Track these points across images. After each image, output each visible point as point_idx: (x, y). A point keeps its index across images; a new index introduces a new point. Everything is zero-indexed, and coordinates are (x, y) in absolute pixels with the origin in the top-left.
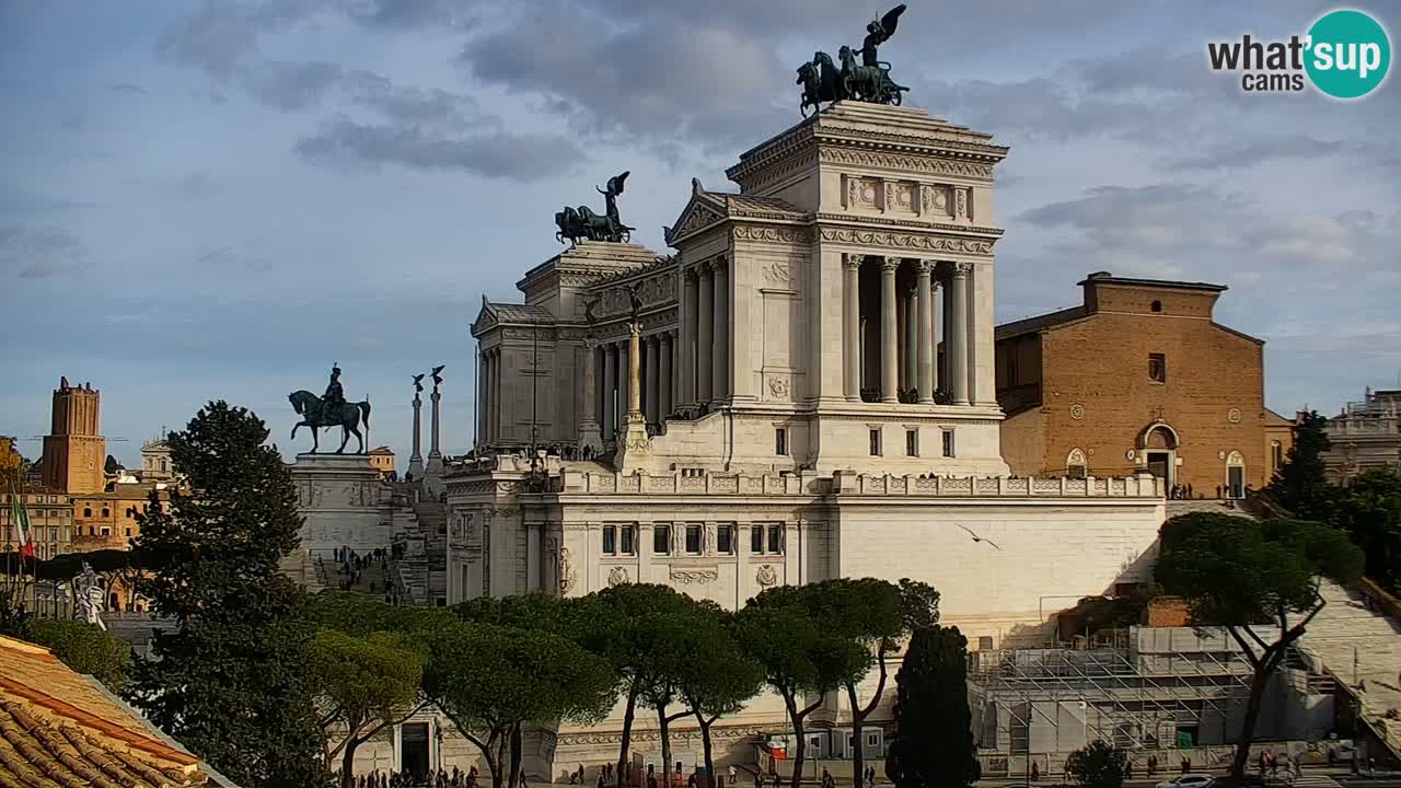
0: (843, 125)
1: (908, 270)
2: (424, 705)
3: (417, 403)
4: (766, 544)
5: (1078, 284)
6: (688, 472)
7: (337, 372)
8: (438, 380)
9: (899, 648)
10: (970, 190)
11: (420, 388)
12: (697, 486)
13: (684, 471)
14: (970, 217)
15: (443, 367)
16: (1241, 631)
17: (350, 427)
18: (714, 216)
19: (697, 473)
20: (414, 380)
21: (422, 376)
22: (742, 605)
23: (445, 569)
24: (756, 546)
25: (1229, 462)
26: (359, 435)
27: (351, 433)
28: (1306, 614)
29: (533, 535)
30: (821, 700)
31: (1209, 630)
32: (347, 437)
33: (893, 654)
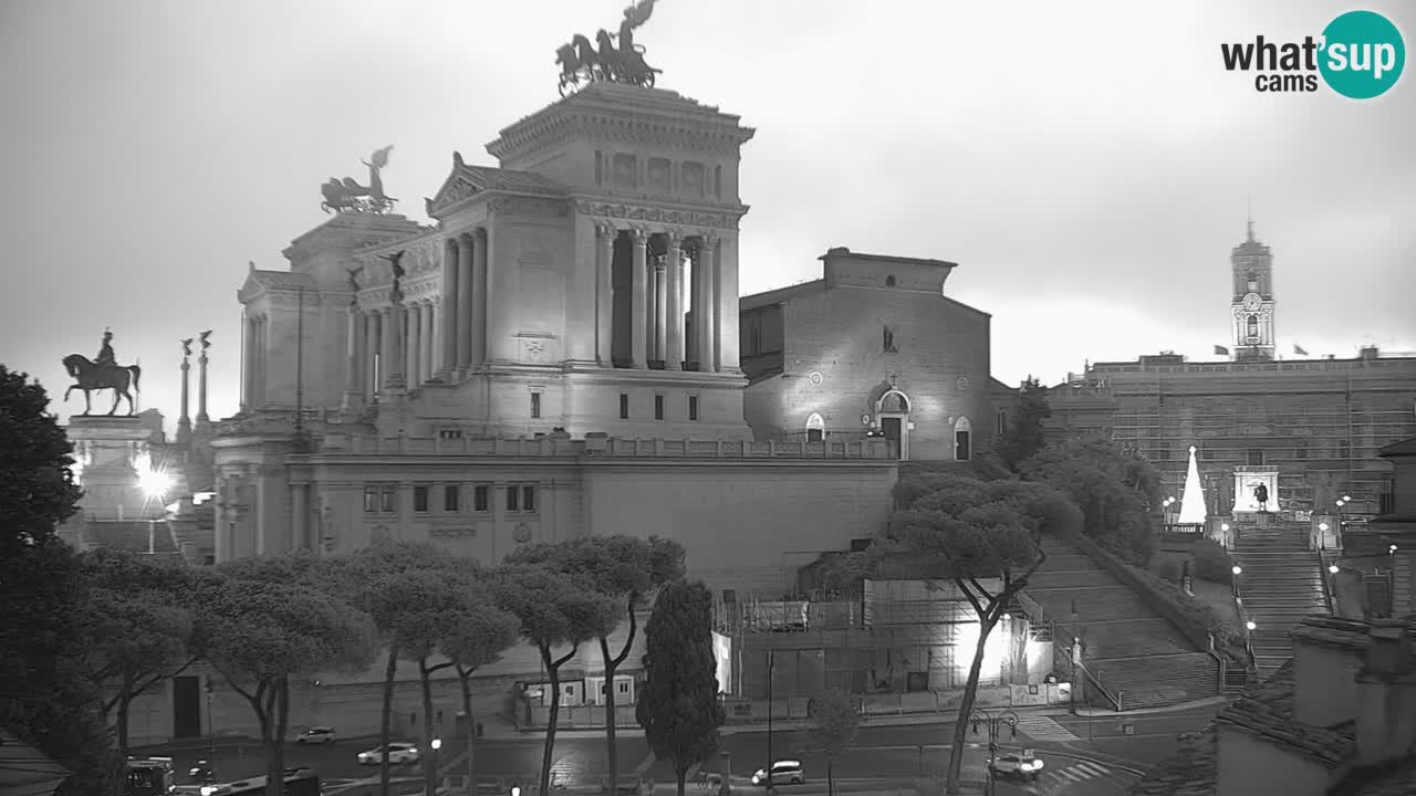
0: (599, 104)
1: (658, 245)
2: (195, 659)
3: (186, 367)
4: (521, 503)
5: (820, 259)
6: (447, 435)
7: (109, 336)
8: (207, 345)
9: (649, 601)
10: (718, 169)
11: (189, 353)
12: (455, 447)
13: (443, 434)
14: (718, 192)
15: (210, 332)
16: (968, 584)
17: (121, 389)
18: (474, 188)
19: (455, 435)
20: (182, 344)
21: (190, 341)
22: (499, 562)
23: (212, 528)
24: (512, 505)
25: (957, 426)
26: (130, 398)
27: (122, 395)
28: (1026, 568)
29: (298, 495)
30: (575, 650)
31: (938, 583)
32: (119, 399)
33: (641, 607)
